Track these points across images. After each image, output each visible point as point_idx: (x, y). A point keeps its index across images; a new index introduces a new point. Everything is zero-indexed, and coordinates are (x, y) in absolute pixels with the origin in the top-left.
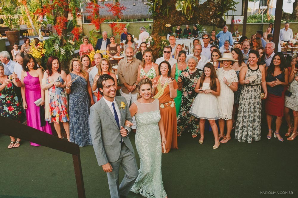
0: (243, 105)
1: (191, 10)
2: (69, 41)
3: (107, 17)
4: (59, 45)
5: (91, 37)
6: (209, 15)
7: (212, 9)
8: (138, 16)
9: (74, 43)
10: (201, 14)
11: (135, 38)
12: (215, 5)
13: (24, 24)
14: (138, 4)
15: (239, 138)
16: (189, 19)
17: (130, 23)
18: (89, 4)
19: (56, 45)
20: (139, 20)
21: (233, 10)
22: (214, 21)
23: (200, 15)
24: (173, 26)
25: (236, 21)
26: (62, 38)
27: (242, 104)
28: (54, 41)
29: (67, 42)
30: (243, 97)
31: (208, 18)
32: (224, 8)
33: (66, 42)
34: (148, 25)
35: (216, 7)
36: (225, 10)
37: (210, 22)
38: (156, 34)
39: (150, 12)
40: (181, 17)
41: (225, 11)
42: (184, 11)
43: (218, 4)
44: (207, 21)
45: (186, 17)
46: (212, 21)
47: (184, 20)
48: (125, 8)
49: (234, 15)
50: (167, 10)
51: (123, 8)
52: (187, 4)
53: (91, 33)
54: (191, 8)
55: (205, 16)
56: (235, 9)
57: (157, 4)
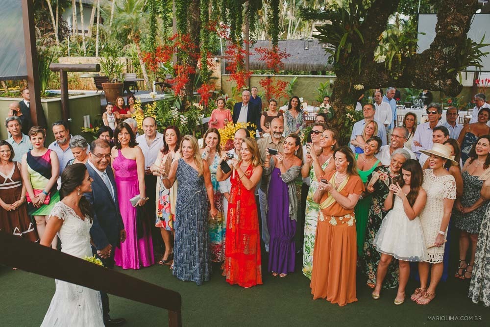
0: (486, 238)
1: (400, 63)
2: (194, 104)
3: (261, 65)
4: (178, 110)
5: (234, 98)
6: (432, 74)
7: (438, 62)
8: (312, 66)
9: (202, 108)
10: (417, 71)
11: (304, 102)
12: (444, 56)
13: (134, 72)
14: (314, 46)
15: (475, 297)
16: (396, 78)
17: (298, 77)
18: (230, 47)
19: (174, 109)
20: (314, 73)
21: (476, 66)
22: (440, 83)
23: (415, 73)
24: (367, 88)
25: (482, 81)
26: (185, 98)
27: (483, 235)
28: (172, 103)
29: (192, 104)
30: (486, 223)
31: (430, 78)
32: (460, 62)
33: (189, 106)
34: (328, 81)
35: (445, 59)
36: (462, 66)
37: (433, 84)
38: (337, 100)
39: (330, 63)
40: (381, 75)
41: (462, 68)
42: (387, 64)
43: (449, 55)
44: (428, 82)
45: (391, 74)
46: (437, 84)
47: (387, 80)
48: (288, 55)
49: (478, 72)
50: (358, 61)
51: (285, 55)
52: (394, 53)
53: (234, 90)
54: (400, 60)
55: (425, 75)
56: (481, 64)
57: (342, 51)
